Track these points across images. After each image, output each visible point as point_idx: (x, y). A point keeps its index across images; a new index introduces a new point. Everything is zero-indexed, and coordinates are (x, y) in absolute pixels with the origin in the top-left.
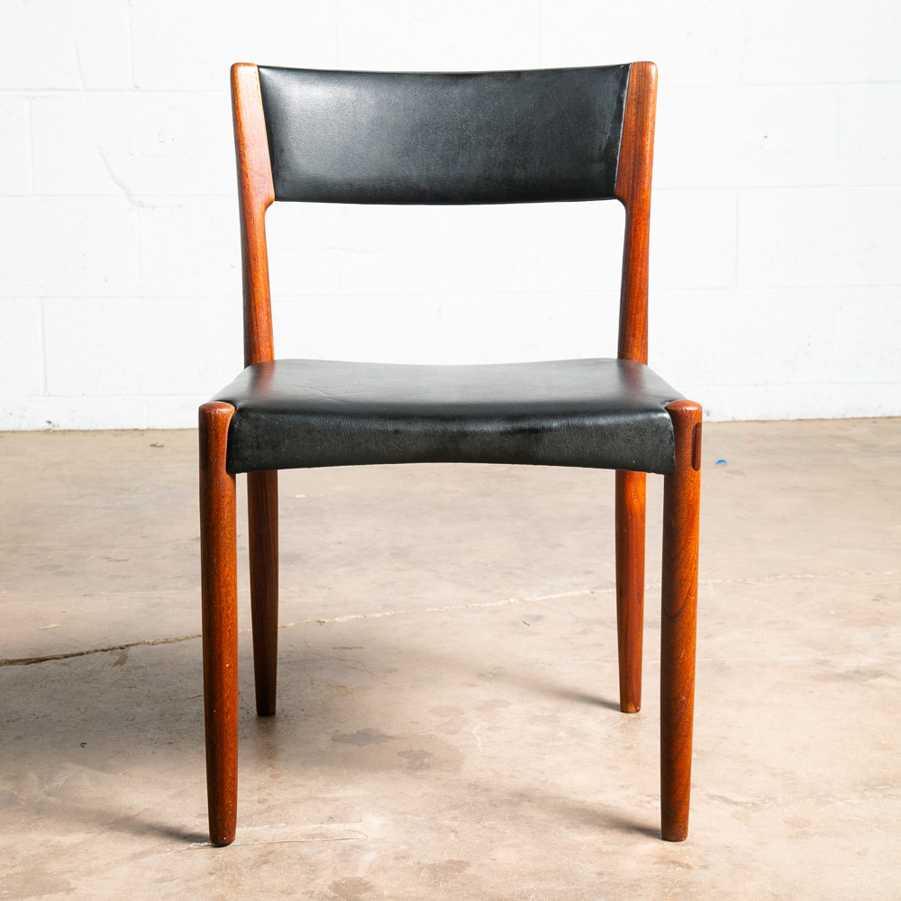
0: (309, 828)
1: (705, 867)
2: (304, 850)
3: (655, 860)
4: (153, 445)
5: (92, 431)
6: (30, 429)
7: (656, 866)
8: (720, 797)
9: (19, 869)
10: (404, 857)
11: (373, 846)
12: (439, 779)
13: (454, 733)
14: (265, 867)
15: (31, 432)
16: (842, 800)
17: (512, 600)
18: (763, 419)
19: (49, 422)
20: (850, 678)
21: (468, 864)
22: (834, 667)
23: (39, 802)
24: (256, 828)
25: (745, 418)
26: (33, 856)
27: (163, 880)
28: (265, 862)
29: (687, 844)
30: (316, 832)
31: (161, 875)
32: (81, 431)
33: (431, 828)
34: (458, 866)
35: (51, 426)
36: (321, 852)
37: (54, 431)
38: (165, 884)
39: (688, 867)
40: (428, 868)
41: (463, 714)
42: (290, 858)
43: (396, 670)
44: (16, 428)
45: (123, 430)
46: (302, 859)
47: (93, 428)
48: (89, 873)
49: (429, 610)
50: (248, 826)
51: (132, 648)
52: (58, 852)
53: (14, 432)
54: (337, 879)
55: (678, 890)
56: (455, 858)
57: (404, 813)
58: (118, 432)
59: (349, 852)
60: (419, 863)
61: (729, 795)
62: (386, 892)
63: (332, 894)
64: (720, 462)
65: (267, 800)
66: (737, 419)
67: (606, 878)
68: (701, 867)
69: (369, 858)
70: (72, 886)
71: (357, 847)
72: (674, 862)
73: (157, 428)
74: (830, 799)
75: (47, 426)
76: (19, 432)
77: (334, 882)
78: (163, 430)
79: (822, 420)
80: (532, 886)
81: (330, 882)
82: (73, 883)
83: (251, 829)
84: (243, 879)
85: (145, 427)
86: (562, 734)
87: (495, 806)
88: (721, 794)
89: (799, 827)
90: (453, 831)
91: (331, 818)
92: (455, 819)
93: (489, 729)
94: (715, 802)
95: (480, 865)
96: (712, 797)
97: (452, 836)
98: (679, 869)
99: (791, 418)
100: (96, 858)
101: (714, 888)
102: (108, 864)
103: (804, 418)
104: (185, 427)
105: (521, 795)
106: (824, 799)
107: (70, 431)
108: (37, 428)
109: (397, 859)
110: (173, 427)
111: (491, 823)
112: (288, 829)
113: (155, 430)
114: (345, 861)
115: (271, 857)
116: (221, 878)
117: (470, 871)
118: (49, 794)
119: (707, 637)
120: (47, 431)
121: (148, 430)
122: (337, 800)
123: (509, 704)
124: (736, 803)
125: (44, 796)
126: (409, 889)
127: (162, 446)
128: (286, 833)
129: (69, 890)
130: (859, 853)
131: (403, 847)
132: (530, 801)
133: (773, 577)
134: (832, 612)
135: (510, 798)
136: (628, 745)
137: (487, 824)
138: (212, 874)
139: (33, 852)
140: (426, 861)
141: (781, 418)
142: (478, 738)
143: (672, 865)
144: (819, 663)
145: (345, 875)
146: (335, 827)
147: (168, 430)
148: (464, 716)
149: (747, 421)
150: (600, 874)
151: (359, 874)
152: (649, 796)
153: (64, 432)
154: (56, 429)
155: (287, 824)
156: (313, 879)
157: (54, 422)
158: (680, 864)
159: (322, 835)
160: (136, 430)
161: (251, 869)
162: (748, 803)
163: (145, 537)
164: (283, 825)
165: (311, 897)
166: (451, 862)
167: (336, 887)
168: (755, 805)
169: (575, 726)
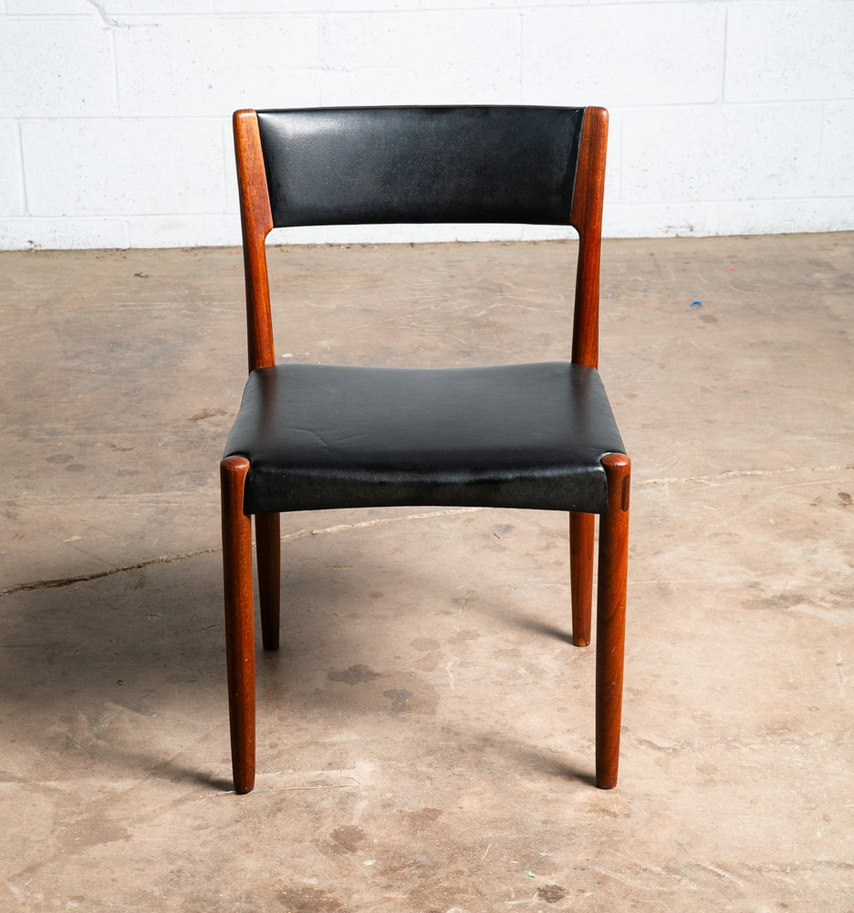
0: (313, 774)
1: (628, 816)
2: (310, 798)
3: (589, 808)
4: (138, 275)
6: (12, 248)
7: (589, 815)
8: (647, 742)
9: (85, 816)
10: (389, 805)
11: (364, 794)
12: (418, 722)
13: (431, 669)
14: (280, 815)
15: (14, 252)
16: (746, 745)
19: (31, 242)
20: (775, 604)
21: (440, 812)
22: (763, 590)
23: (91, 746)
24: (270, 774)
25: (728, 232)
26: (94, 802)
27: (199, 828)
28: (279, 810)
29: (616, 791)
30: (318, 779)
31: (198, 822)
32: (63, 251)
33: (411, 776)
34: (432, 814)
35: (32, 246)
36: (323, 799)
37: (36, 251)
38: (201, 832)
39: (615, 815)
40: (408, 816)
41: (439, 647)
42: (298, 805)
43: (381, 595)
46: (308, 806)
47: (75, 247)
48: (141, 820)
49: (410, 517)
50: (264, 772)
51: (149, 567)
52: (114, 799)
54: (337, 827)
55: (604, 839)
56: (430, 807)
57: (389, 759)
59: (346, 800)
60: (401, 811)
61: (656, 741)
62: (375, 841)
63: (334, 843)
64: (696, 303)
65: (277, 745)
66: (720, 234)
67: (549, 827)
68: (625, 815)
69: (362, 805)
70: (129, 833)
71: (352, 795)
72: (604, 811)
73: (138, 247)
74: (737, 745)
75: (28, 246)
76: (1, 252)
77: (335, 831)
78: (145, 250)
79: (807, 233)
80: (490, 835)
81: (331, 831)
82: (130, 830)
83: (266, 775)
84: (263, 827)
85: (126, 247)
86: (522, 671)
87: (463, 751)
88: (648, 739)
89: (708, 774)
90: (428, 778)
91: (330, 764)
92: (430, 765)
93: (461, 665)
94: (643, 747)
95: (450, 813)
96: (641, 742)
97: (428, 782)
98: (607, 817)
99: (775, 232)
100: (144, 805)
101: (633, 836)
102: (154, 811)
103: (788, 232)
104: (167, 247)
105: (485, 739)
106: (732, 744)
107: (52, 251)
108: (19, 248)
109: (384, 807)
110: (154, 247)
111: (459, 769)
112: (296, 776)
113: (137, 249)
114: (342, 809)
115: (284, 804)
116: (245, 826)
117: (442, 819)
118: (99, 737)
119: (656, 553)
120: (29, 251)
121: (129, 249)
122: (334, 745)
123: (478, 636)
124: (659, 749)
125: (94, 739)
126: (393, 837)
127: (147, 276)
128: (294, 780)
129: (128, 838)
130: (751, 802)
131: (389, 795)
132: (492, 746)
133: (725, 474)
134: (771, 521)
135: (476, 743)
136: (576, 683)
137: (457, 770)
138: (237, 821)
139: (93, 798)
140: (407, 809)
141: (765, 232)
142: (451, 675)
143: (602, 814)
144: (750, 586)
145: (343, 824)
146: (334, 774)
147: (150, 250)
148: (439, 650)
149: (731, 236)
150: (545, 822)
151: (355, 822)
153: (46, 252)
154: (38, 248)
155: (295, 770)
156: (317, 827)
157: (36, 242)
158: (608, 813)
159: (324, 783)
160: (118, 249)
161: (268, 816)
162: (669, 748)
163: (144, 416)
164: (291, 771)
165: (316, 845)
166: (426, 810)
167: (336, 835)
168: (674, 750)
169: (533, 662)
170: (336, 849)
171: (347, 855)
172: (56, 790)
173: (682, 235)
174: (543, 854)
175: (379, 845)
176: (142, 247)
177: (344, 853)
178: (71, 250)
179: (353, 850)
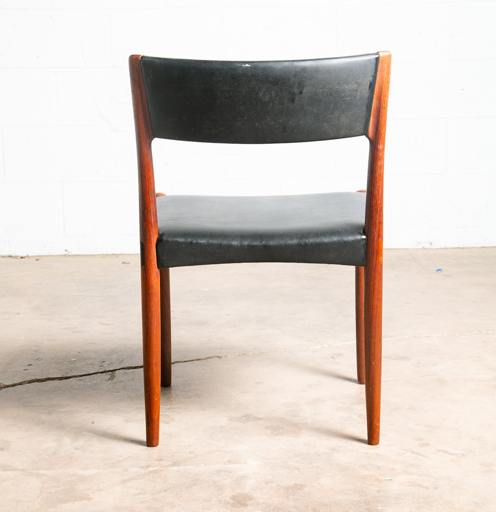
0: (218, 466)
1: (436, 488)
2: (216, 478)
4: (124, 263)
5: (90, 255)
6: (55, 254)
7: (409, 488)
8: (443, 451)
9: (62, 488)
10: (270, 482)
11: (253, 476)
12: (288, 441)
13: (295, 416)
14: (195, 487)
15: (57, 256)
17: (325, 345)
18: (462, 247)
19: (66, 251)
21: (305, 486)
23: (71, 453)
24: (189, 467)
25: (452, 247)
26: (69, 481)
27: (139, 494)
28: (195, 485)
30: (222, 469)
31: (139, 491)
32: (84, 255)
33: (284, 467)
34: (298, 487)
35: (67, 253)
36: (225, 479)
37: (69, 255)
38: (141, 496)
39: (427, 488)
40: (284, 488)
41: (300, 406)
42: (208, 482)
43: (262, 383)
44: (48, 254)
45: (107, 255)
46: (215, 483)
47: (90, 253)
48: (100, 490)
49: (279, 350)
50: (185, 465)
51: (117, 371)
52: (83, 479)
53: (47, 256)
54: (234, 494)
55: (421, 500)
56: (298, 483)
57: (269, 459)
58: (104, 256)
59: (240, 480)
60: (278, 485)
61: (449, 450)
62: (261, 501)
63: (232, 502)
64: (438, 270)
66: (447, 247)
67: (381, 494)
68: (434, 488)
69: (251, 482)
70: (91, 497)
71: (245, 477)
72: (419, 485)
73: (125, 253)
75: (65, 253)
76: (50, 256)
77: (233, 496)
78: (129, 255)
80: (341, 498)
81: (230, 495)
84: (183, 493)
85: (118, 253)
86: (355, 417)
87: (319, 455)
88: (444, 449)
89: (488, 467)
90: (296, 469)
91: (230, 461)
92: (297, 462)
93: (315, 414)
94: (441, 453)
95: (312, 486)
96: (439, 451)
97: (296, 471)
98: (421, 489)
99: (478, 246)
100: (103, 482)
101: (441, 499)
102: (109, 485)
103: (485, 246)
105: (333, 449)
107: (77, 255)
108: (59, 254)
109: (267, 483)
110: (134, 253)
112: (206, 467)
113: (124, 254)
114: (238, 484)
115: (198, 482)
116: (171, 493)
117: (306, 490)
118: (76, 449)
120: (65, 255)
121: (120, 254)
122: (232, 452)
123: (325, 401)
124: (452, 454)
125: (73, 450)
126: (273, 499)
127: (128, 263)
128: (205, 469)
129: (89, 499)
131: (270, 477)
132: (338, 452)
133: (470, 333)
135: (327, 451)
137: (315, 464)
138: (166, 491)
139: (69, 479)
140: (282, 484)
141: (472, 246)
142: (308, 419)
145: (238, 492)
146: (231, 466)
147: (132, 254)
149: (453, 248)
150: (379, 491)
151: (246, 491)
152: (404, 450)
153: (74, 256)
154: (70, 254)
155: (206, 464)
156: (221, 494)
157: (69, 250)
158: (422, 486)
159: (225, 471)
160: (113, 254)
162: (458, 454)
163: (121, 312)
164: (203, 465)
165: (220, 503)
166: (295, 485)
167: (234, 498)
168: (462, 455)
169: (362, 413)
170: (233, 505)
171: (241, 508)
172: (44, 475)
173: (426, 247)
174: (379, 508)
175: (263, 503)
176: (127, 253)
177: (240, 507)
178: (88, 255)
179: (245, 505)
